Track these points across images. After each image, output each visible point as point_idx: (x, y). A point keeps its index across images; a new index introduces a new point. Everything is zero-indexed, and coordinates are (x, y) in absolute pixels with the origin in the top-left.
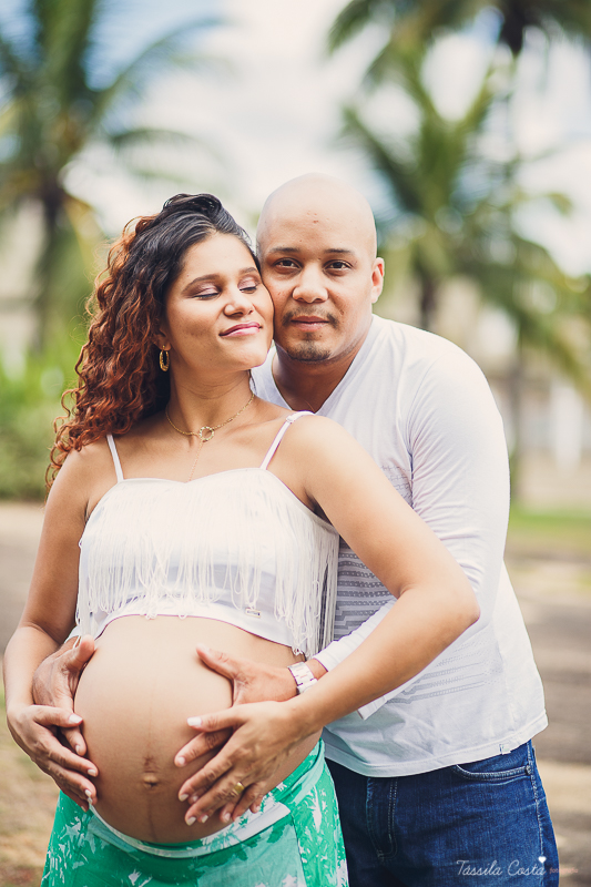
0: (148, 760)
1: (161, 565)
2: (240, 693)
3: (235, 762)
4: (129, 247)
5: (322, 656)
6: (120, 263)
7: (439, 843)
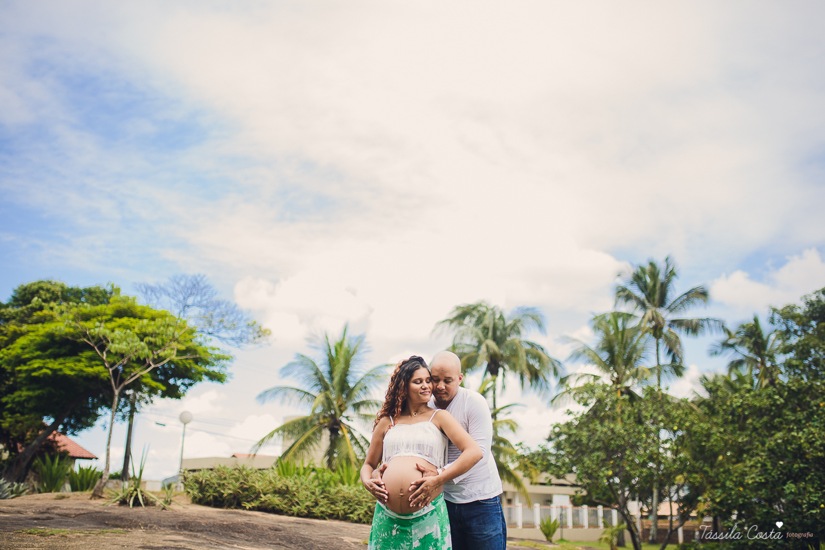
0: (401, 490)
1: (405, 444)
2: (425, 474)
3: (423, 491)
4: (400, 367)
5: (445, 467)
6: (398, 371)
7: (475, 520)
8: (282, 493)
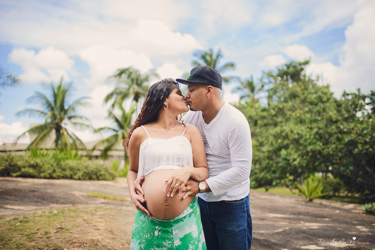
0: (166, 200)
8: (34, 166)
